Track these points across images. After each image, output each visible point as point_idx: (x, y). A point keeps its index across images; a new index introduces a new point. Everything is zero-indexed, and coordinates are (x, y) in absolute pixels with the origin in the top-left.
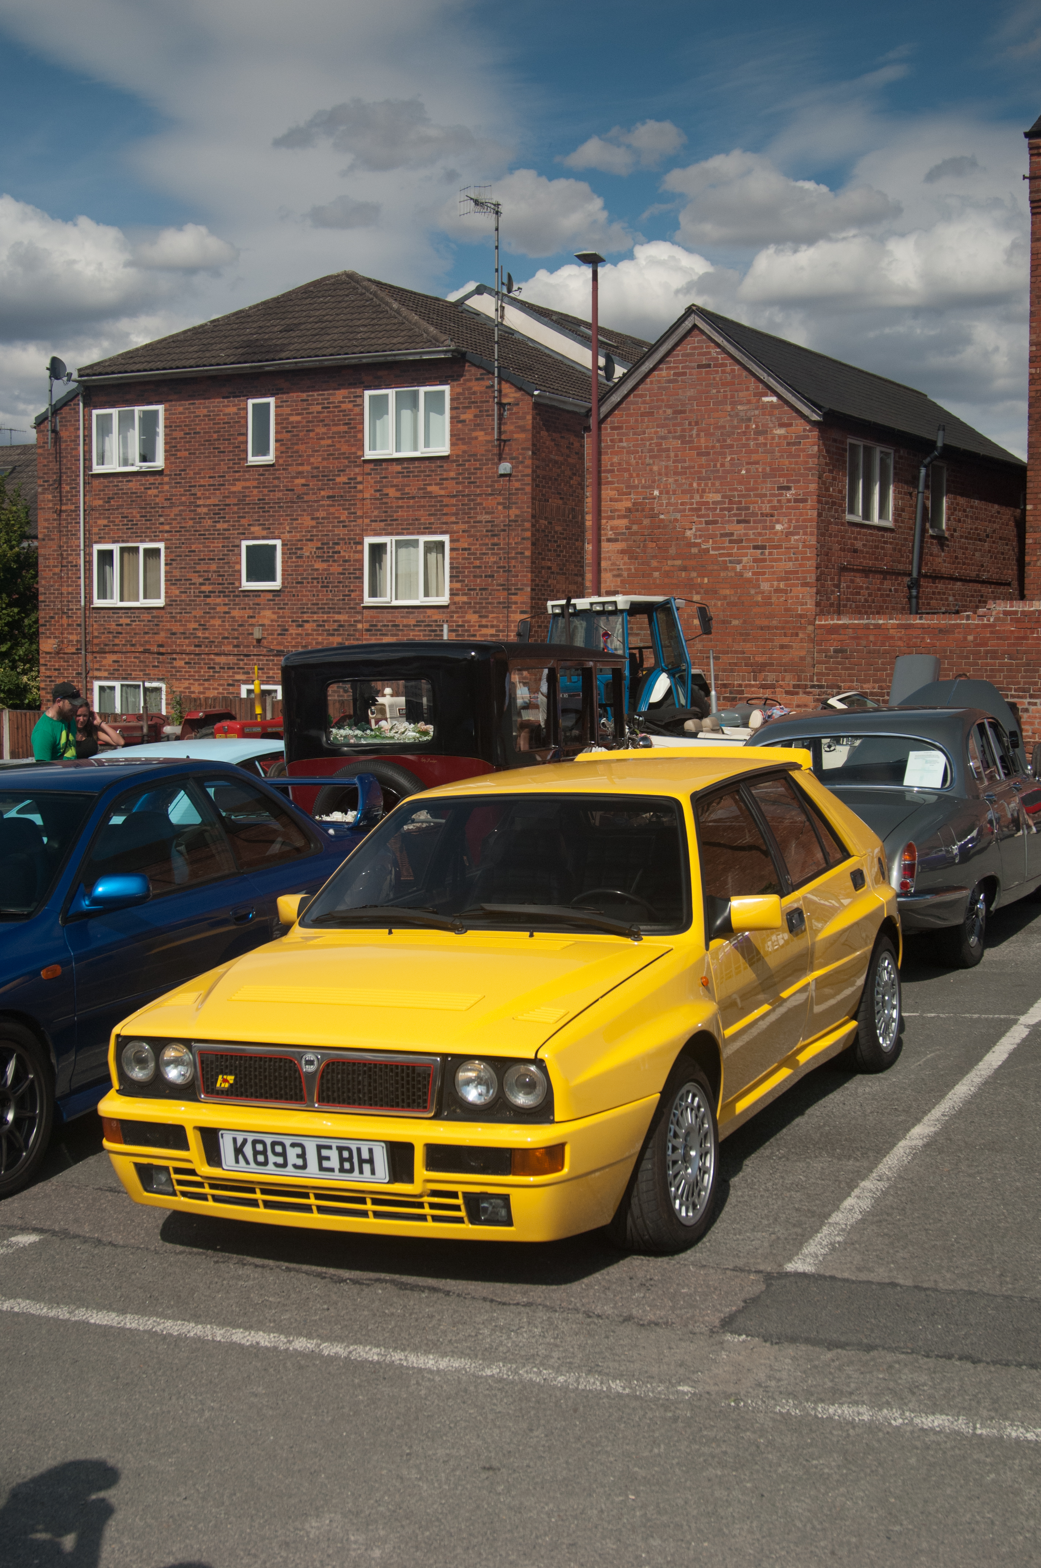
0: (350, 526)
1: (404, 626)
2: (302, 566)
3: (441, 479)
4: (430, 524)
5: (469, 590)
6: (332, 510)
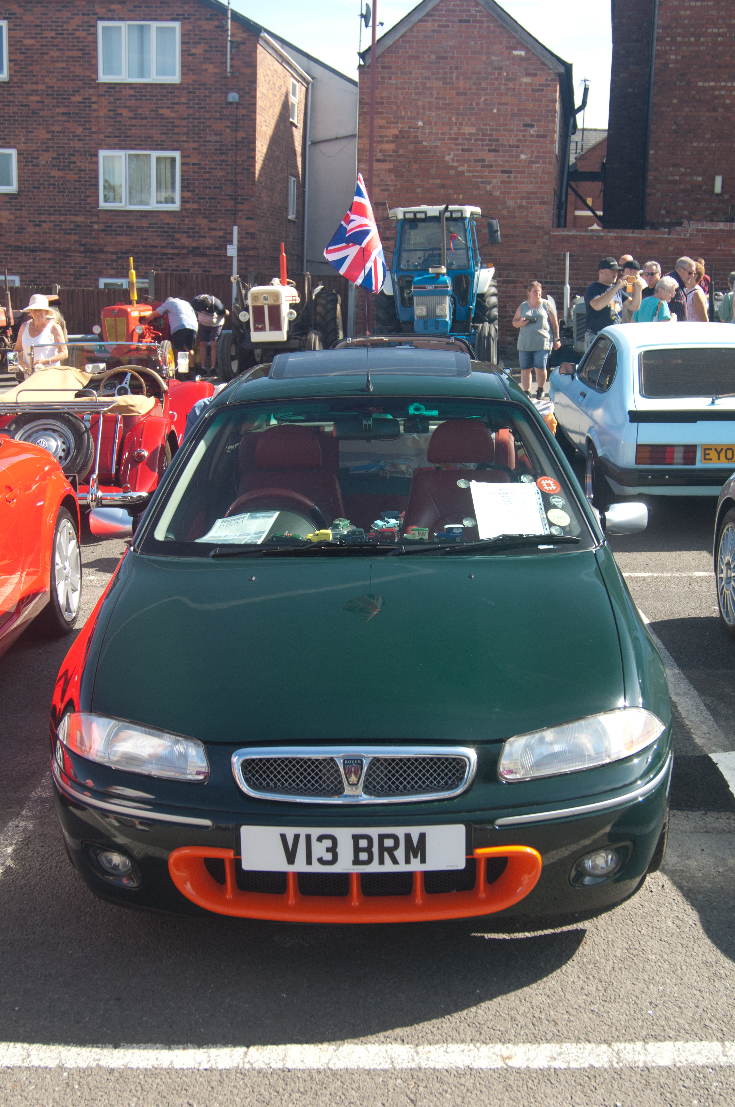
0: (85, 140)
1: (138, 227)
2: (38, 173)
3: (172, 104)
4: (161, 141)
5: (199, 198)
6: (67, 125)
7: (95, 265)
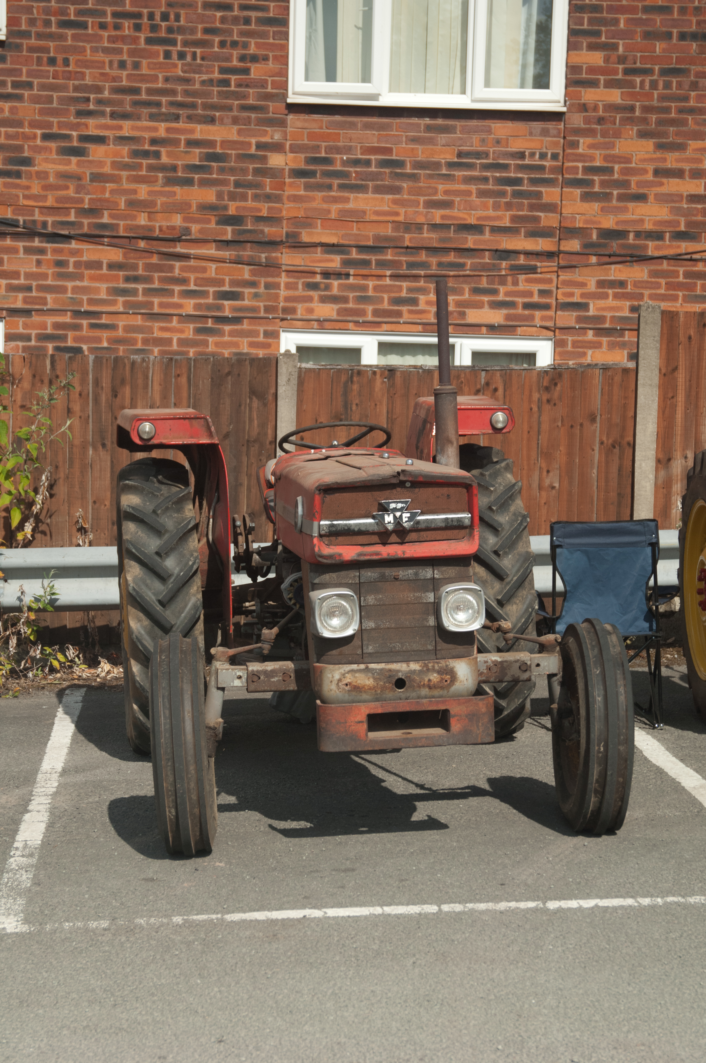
7: (267, 286)
